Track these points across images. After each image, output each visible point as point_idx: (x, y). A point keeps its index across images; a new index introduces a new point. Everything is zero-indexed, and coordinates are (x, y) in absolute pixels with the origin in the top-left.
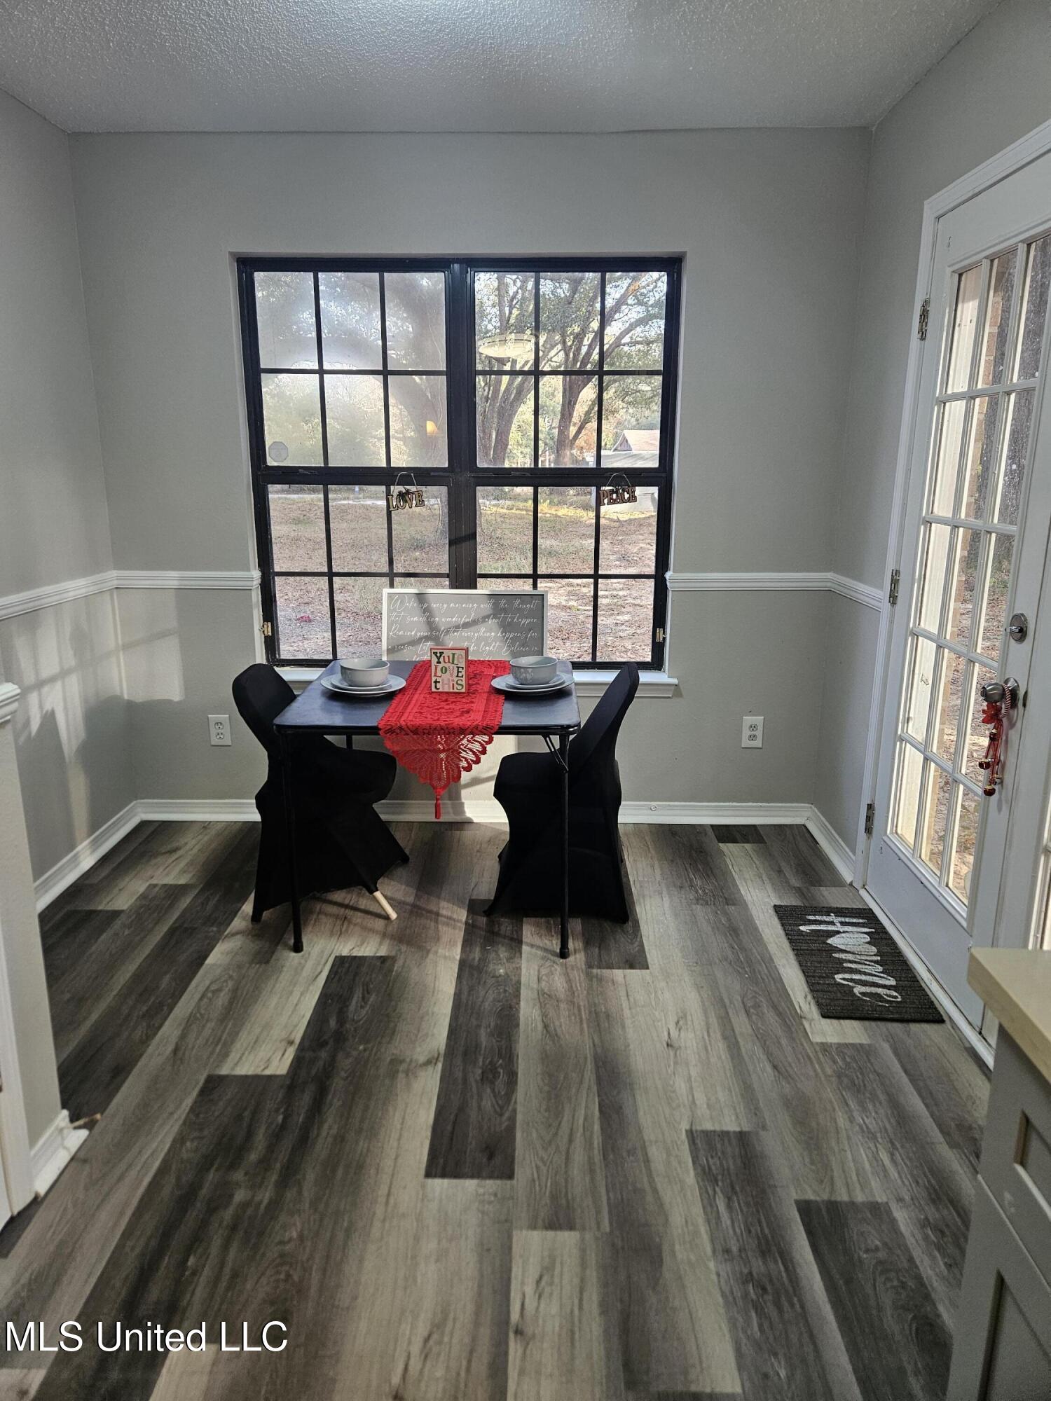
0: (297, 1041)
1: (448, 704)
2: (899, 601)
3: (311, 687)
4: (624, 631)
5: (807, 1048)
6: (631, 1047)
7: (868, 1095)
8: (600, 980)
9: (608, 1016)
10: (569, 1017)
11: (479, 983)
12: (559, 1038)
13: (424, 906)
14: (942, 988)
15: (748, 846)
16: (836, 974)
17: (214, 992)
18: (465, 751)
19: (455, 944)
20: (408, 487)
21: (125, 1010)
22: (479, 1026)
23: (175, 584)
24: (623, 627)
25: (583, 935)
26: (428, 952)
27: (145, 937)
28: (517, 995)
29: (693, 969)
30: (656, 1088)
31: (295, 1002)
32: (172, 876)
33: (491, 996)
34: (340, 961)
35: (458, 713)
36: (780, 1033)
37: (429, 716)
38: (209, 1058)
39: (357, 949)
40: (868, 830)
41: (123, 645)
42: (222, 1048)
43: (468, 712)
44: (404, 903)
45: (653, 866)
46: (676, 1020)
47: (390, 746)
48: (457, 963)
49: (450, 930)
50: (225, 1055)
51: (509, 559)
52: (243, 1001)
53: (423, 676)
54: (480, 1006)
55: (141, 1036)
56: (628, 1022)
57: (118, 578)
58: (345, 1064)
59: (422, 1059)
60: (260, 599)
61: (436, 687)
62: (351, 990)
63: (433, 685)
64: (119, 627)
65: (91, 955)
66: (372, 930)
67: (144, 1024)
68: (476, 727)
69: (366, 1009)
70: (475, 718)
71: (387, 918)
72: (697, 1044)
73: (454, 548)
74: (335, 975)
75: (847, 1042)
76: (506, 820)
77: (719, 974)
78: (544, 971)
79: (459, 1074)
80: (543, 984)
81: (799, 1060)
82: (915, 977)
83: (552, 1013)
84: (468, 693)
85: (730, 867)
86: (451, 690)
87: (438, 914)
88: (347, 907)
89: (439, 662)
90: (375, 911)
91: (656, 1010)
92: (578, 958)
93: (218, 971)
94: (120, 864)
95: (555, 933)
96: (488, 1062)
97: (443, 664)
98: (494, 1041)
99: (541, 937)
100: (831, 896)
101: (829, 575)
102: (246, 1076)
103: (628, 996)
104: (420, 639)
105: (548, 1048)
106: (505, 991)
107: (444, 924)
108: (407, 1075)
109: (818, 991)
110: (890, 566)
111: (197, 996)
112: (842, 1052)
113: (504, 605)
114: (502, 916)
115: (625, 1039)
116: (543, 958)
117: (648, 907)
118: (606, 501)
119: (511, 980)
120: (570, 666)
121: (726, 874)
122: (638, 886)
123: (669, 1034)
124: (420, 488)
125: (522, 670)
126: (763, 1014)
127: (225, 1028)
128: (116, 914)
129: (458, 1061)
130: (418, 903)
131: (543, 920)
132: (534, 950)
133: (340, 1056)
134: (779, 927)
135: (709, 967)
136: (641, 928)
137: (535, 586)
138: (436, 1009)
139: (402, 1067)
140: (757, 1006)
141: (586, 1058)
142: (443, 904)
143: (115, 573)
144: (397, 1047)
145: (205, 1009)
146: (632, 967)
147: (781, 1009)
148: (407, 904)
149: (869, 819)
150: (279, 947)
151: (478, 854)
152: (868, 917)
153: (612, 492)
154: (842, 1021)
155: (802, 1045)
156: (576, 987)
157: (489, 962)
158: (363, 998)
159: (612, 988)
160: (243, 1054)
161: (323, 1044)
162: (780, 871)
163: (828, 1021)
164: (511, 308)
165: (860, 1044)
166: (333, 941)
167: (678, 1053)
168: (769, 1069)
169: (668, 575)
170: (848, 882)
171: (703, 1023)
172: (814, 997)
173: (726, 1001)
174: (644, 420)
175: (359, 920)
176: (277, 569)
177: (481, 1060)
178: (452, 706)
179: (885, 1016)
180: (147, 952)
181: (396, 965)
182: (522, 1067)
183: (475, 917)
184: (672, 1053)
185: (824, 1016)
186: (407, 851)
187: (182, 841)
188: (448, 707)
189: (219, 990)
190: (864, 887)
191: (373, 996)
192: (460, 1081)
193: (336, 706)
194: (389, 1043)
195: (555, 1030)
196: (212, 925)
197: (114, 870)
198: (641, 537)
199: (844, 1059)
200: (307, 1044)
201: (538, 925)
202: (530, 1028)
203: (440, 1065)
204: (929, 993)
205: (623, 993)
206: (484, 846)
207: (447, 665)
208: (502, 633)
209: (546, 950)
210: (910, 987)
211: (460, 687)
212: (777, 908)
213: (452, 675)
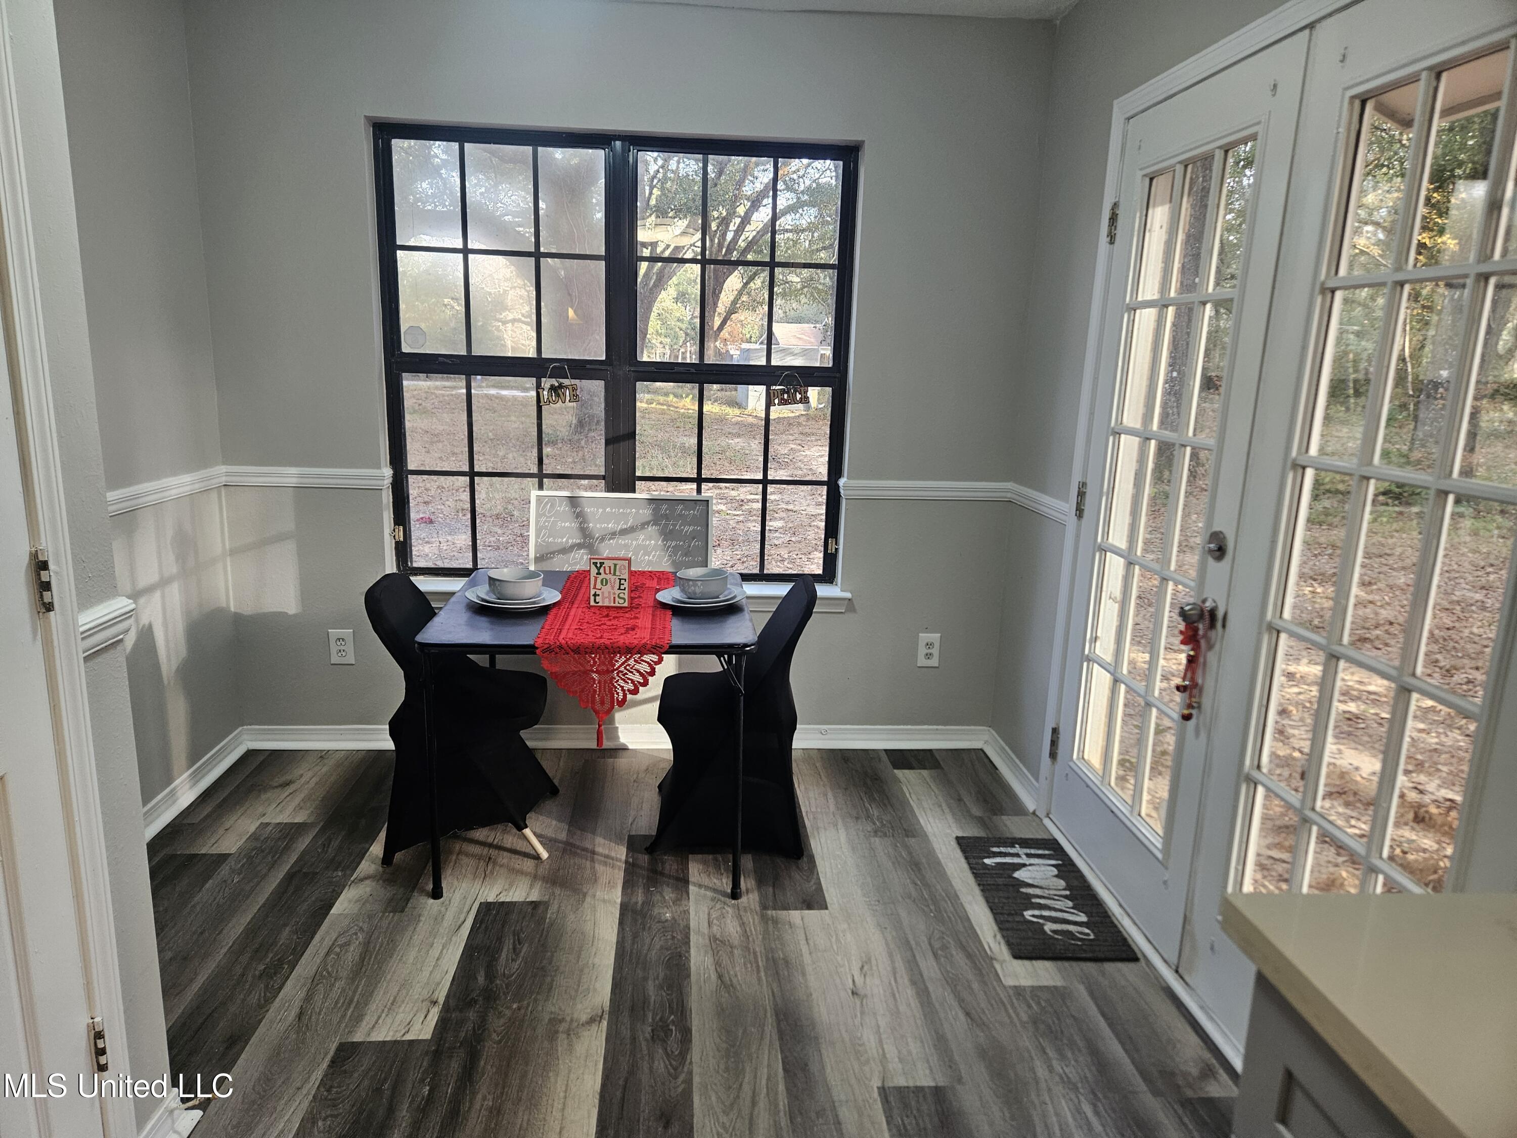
0: (441, 1000)
1: (610, 620)
2: (1086, 514)
3: (453, 599)
4: (778, 538)
5: (1000, 992)
6: (814, 996)
7: (1065, 1041)
8: (775, 922)
9: (787, 962)
10: (745, 964)
11: (644, 929)
12: (735, 988)
13: (578, 843)
14: (1135, 923)
15: (925, 773)
16: (1026, 910)
17: (341, 946)
18: (632, 672)
19: (614, 887)
20: (561, 380)
21: (238, 970)
22: (645, 979)
23: (293, 481)
24: (777, 534)
25: (755, 872)
26: (585, 895)
27: (258, 883)
28: (687, 942)
29: (875, 908)
30: (843, 1041)
31: (437, 956)
32: (288, 812)
33: (658, 943)
34: (486, 909)
35: (623, 631)
36: (971, 977)
37: (590, 633)
38: (340, 1022)
39: (504, 893)
40: (1053, 755)
41: (231, 550)
42: (353, 1011)
43: (633, 629)
44: (556, 841)
45: (825, 795)
46: (860, 965)
47: (546, 667)
48: (618, 907)
49: (609, 870)
50: (358, 1019)
51: (650, 458)
52: (377, 954)
53: (579, 589)
54: (647, 954)
55: (259, 1000)
56: (809, 969)
57: (228, 474)
58: (497, 1024)
59: (584, 1018)
60: (391, 500)
61: (595, 600)
62: (500, 939)
63: (592, 598)
64: (226, 529)
65: (194, 906)
66: (521, 872)
67: (262, 986)
68: (645, 645)
69: (518, 962)
70: (643, 635)
71: (537, 857)
72: (885, 991)
73: (611, 447)
74: (481, 923)
75: (1041, 984)
76: (669, 746)
77: (903, 914)
78: (714, 915)
79: (626, 1033)
80: (715, 928)
81: (992, 1005)
82: (1106, 912)
83: (725, 961)
84: (631, 608)
85: (908, 795)
86: (612, 604)
87: (593, 853)
88: (490, 845)
89: (599, 573)
90: (523, 850)
91: (838, 955)
92: (751, 899)
93: (347, 922)
94: (225, 800)
95: (725, 870)
96: (658, 1018)
97: (603, 576)
98: (664, 994)
99: (709, 875)
100: (1014, 827)
101: (1009, 485)
102: (384, 1042)
103: (807, 939)
104: (572, 547)
105: (723, 1000)
106: (673, 938)
107: (600, 862)
108: (569, 1035)
109: (1007, 929)
110: (1076, 479)
111: (322, 953)
112: (1037, 996)
113: (666, 510)
114: (665, 854)
115: (807, 987)
116: (713, 899)
117: (823, 841)
118: (776, 401)
119: (679, 925)
120: (739, 578)
121: (904, 804)
122: (811, 817)
123: (853, 981)
124: (574, 382)
125: (691, 583)
126: (952, 956)
127: (357, 986)
128: (223, 858)
129: (625, 1018)
130: (571, 841)
131: (711, 857)
132: (702, 891)
133: (491, 1016)
134: (963, 860)
135: (892, 906)
136: (817, 863)
137: (699, 491)
138: (597, 961)
139: (563, 1027)
140: (944, 948)
141: (766, 1011)
142: (599, 840)
143: (223, 469)
144: (552, 1006)
145: (332, 966)
146: (810, 907)
147: (970, 950)
148: (560, 842)
149: (1054, 743)
150: (415, 894)
151: (636, 784)
152: (1053, 848)
153: (783, 392)
154: (1034, 962)
155: (994, 989)
156: (751, 930)
157: (653, 906)
158: (514, 949)
159: (790, 931)
160: (379, 1017)
161: (471, 1003)
162: (960, 800)
163: (1020, 962)
164: (652, 188)
165: (1054, 987)
166: (477, 884)
167: (864, 1001)
168: (961, 1016)
169: (842, 482)
170: (1031, 810)
171: (889, 969)
172: (1004, 937)
173: (913, 943)
174: (792, 312)
175: (505, 861)
176: (411, 466)
177: (650, 1015)
178: (615, 622)
179: (1079, 955)
180: (261, 900)
181: (550, 912)
182: (696, 1024)
183: (636, 855)
184: (858, 1003)
185: (1016, 957)
186: (556, 782)
187: (297, 772)
188: (609, 623)
189: (348, 944)
190: (1048, 816)
191: (526, 945)
192: (628, 1041)
193: (483, 621)
194: (547, 1000)
195: (731, 980)
196: (336, 869)
197: (220, 806)
198: (791, 438)
199: (1039, 1003)
200: (452, 1003)
201: (705, 863)
202: (702, 979)
203: (605, 1023)
204: (1122, 929)
205: (802, 937)
206: (642, 775)
207: (608, 577)
208: (663, 541)
209: (715, 890)
210: (1101, 923)
211: (622, 601)
212: (958, 839)
213: (613, 587)
